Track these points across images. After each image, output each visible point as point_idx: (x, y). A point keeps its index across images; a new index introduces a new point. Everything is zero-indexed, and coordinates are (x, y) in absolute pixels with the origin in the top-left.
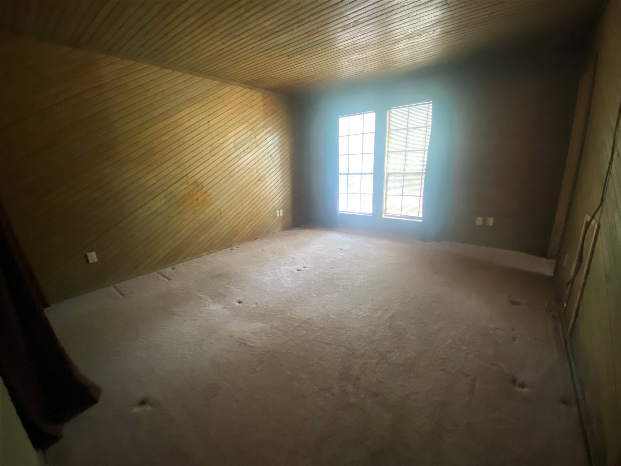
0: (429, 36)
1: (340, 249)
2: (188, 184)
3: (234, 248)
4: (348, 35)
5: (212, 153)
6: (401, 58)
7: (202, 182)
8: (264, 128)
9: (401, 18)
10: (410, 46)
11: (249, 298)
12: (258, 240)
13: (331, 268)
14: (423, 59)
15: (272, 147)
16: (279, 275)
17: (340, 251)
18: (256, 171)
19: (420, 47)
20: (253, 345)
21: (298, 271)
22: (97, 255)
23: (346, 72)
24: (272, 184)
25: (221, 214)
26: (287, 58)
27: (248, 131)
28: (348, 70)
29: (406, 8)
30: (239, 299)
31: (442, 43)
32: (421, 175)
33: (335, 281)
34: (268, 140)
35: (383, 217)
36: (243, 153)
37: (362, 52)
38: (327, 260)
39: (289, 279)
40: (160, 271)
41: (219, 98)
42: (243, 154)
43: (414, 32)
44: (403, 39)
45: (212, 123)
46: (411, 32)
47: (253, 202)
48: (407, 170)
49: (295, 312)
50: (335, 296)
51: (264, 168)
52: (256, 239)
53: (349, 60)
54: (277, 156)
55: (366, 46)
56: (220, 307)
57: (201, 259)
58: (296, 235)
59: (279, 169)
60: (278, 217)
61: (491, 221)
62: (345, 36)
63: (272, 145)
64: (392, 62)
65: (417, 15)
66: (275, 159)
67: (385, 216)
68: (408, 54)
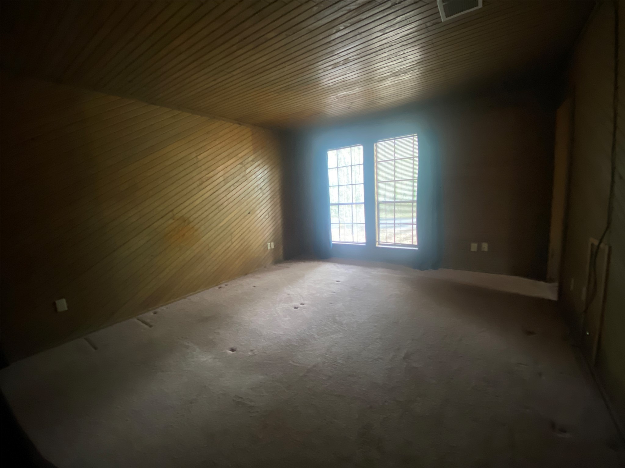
0: (414, 74)
1: (337, 281)
2: (174, 219)
3: (223, 285)
4: (337, 72)
5: (201, 187)
6: (388, 94)
7: (190, 217)
8: (254, 161)
9: (389, 57)
10: (396, 83)
11: (243, 344)
12: (249, 275)
13: (331, 303)
14: (407, 96)
15: (262, 180)
16: (275, 315)
17: (337, 284)
18: (246, 204)
19: (405, 84)
20: (252, 404)
21: (296, 309)
22: (67, 302)
23: (334, 108)
24: (262, 217)
25: (209, 249)
26: (277, 94)
27: (238, 165)
28: (336, 106)
29: (394, 47)
30: (232, 346)
31: (425, 80)
32: (412, 203)
33: (337, 318)
34: (258, 173)
35: (377, 246)
36: (232, 186)
37: (351, 89)
38: (326, 295)
39: (287, 319)
40: (140, 316)
41: (207, 133)
42: (232, 188)
43: (400, 70)
44: (388, 77)
45: (200, 157)
46: (397, 70)
47: (242, 236)
48: (398, 199)
49: (298, 358)
50: (340, 336)
51: (254, 201)
52: (246, 274)
53: (337, 96)
54: (268, 189)
55: (355, 84)
56: (210, 357)
57: (186, 300)
58: (289, 268)
59: (269, 201)
60: (269, 250)
61: (485, 246)
62: (335, 73)
63: (262, 177)
64: (378, 98)
65: (404, 54)
66: (265, 191)
67: (379, 244)
68: (394, 90)
